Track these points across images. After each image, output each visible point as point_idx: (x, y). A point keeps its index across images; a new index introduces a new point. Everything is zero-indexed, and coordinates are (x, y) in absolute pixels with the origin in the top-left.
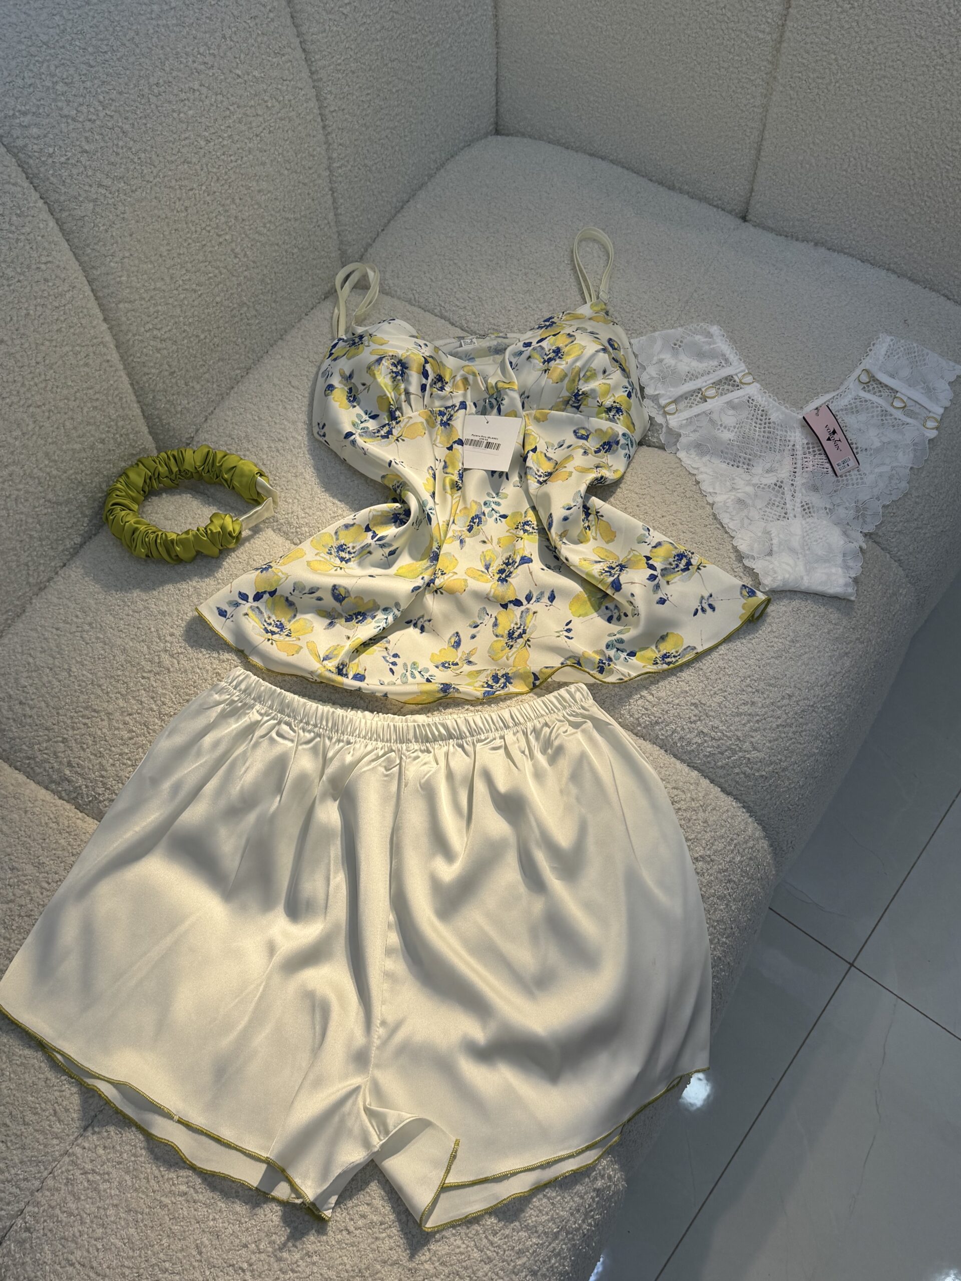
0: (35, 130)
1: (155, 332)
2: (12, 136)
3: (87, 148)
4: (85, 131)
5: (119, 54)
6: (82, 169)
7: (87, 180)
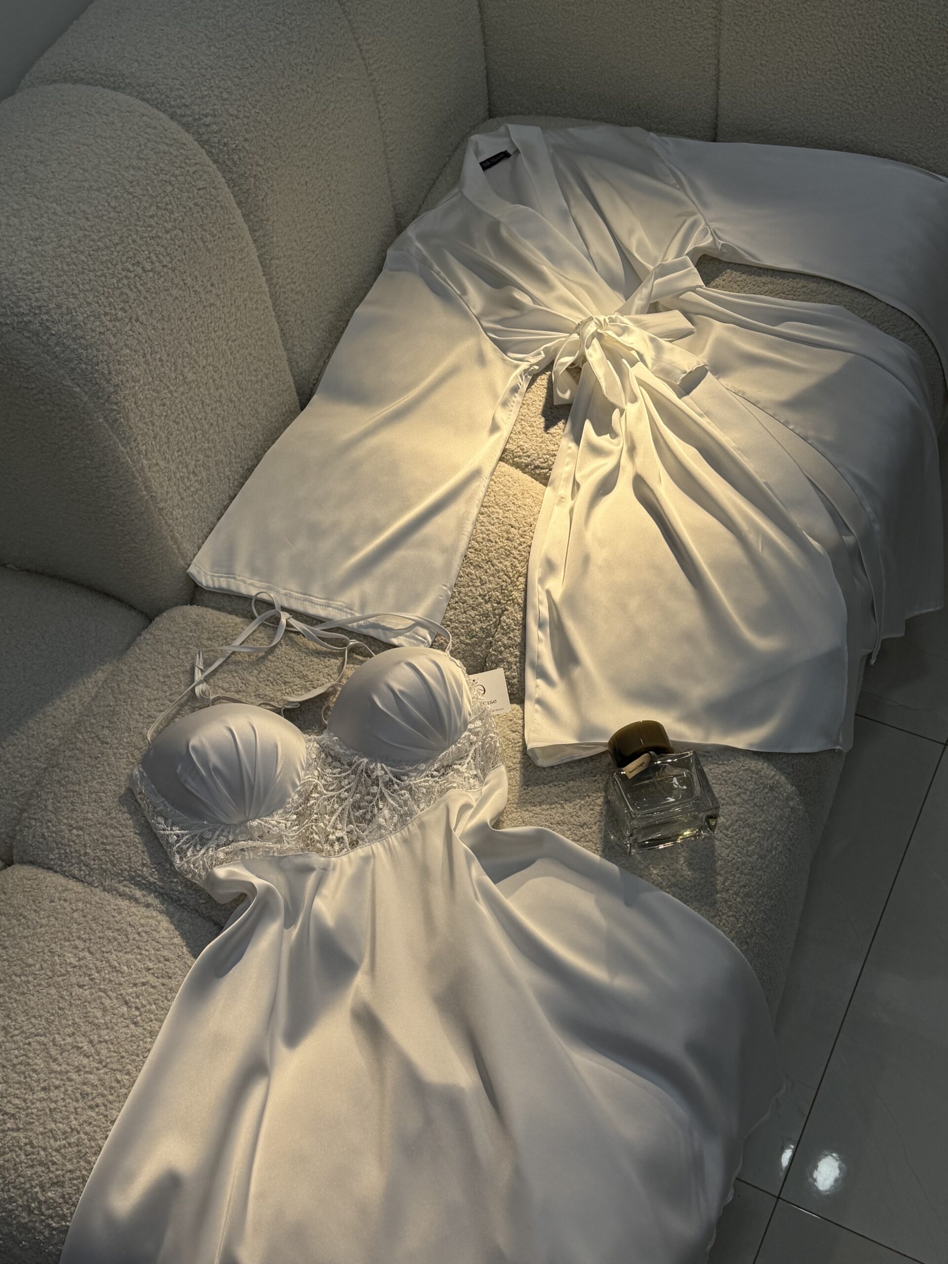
0: (214, 126)
1: (293, 285)
2: (199, 133)
3: (247, 136)
4: (244, 125)
5: (256, 68)
6: (246, 153)
7: (249, 161)
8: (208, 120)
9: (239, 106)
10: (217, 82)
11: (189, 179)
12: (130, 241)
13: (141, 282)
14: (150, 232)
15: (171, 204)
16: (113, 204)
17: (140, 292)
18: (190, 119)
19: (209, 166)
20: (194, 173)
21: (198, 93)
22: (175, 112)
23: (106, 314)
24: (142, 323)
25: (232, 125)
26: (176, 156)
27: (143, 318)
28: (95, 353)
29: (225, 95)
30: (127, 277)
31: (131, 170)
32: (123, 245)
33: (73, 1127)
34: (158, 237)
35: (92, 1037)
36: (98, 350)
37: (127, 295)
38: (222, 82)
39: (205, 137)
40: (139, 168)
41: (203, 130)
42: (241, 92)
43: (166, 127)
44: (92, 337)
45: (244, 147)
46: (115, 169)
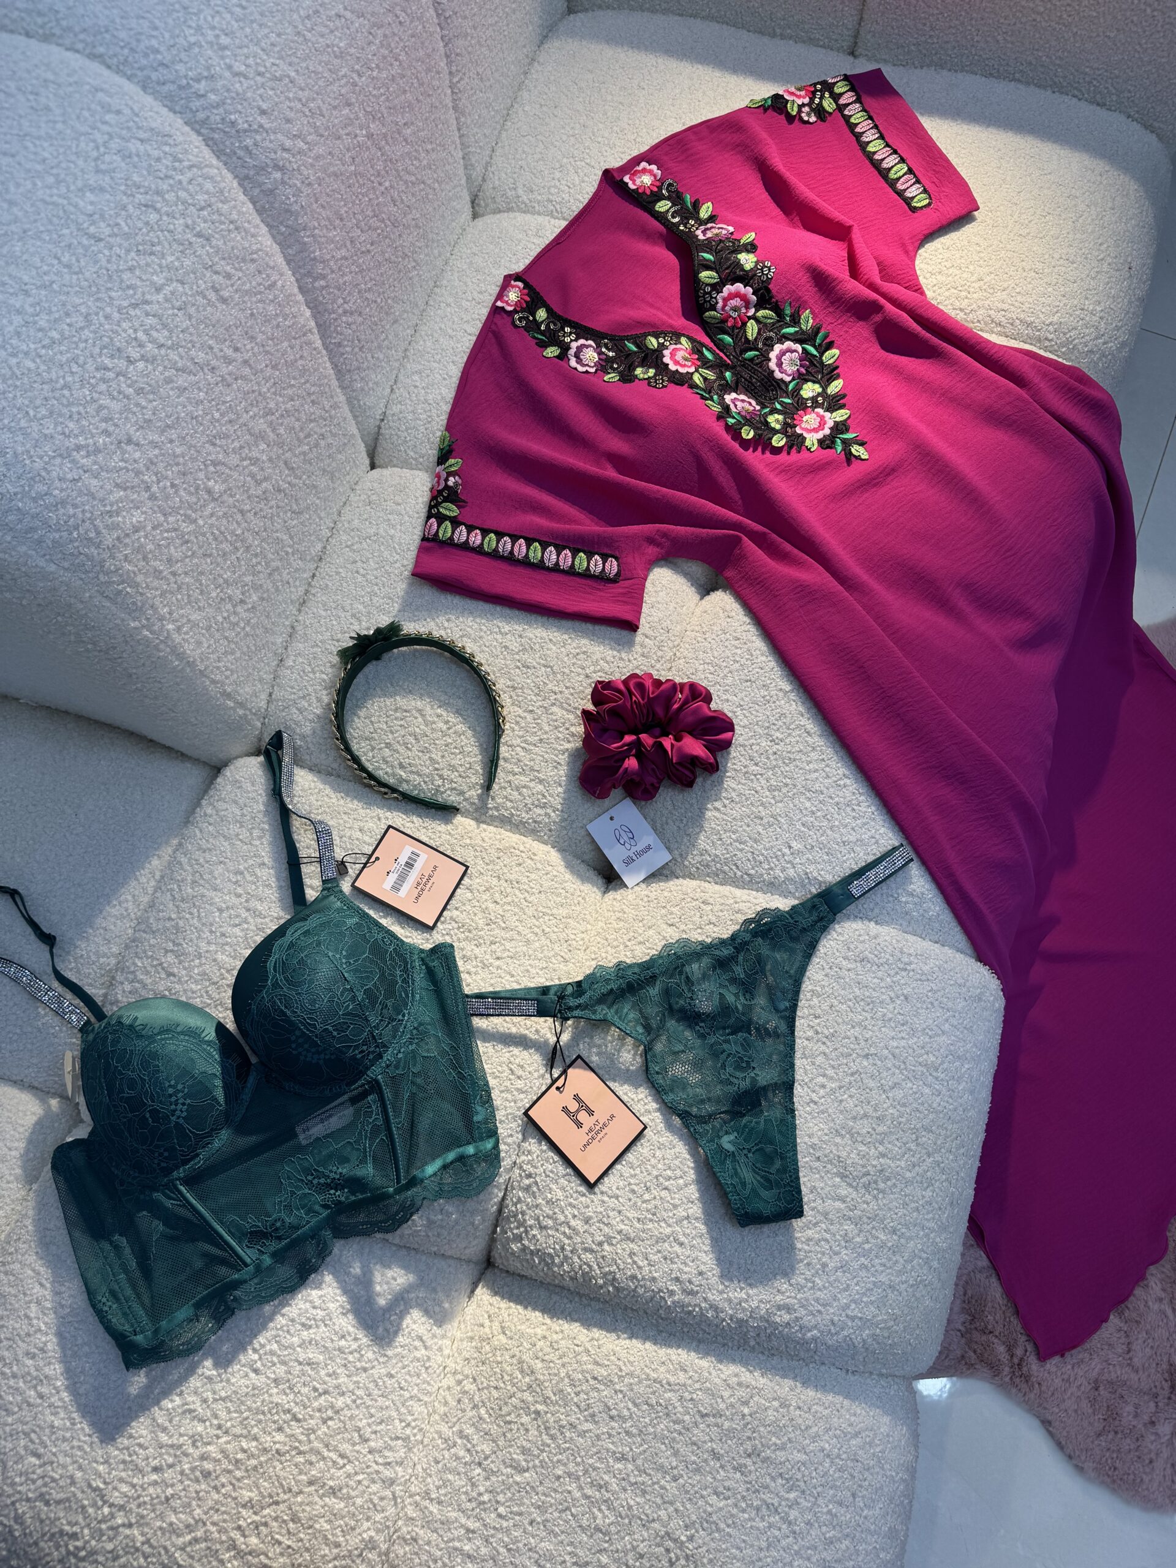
8: (202, 86)
9: (247, 57)
10: (210, 19)
11: (182, 194)
12: (102, 319)
13: (129, 382)
14: (132, 296)
15: (159, 243)
16: (65, 259)
17: (127, 397)
18: (172, 87)
19: (211, 166)
20: (190, 182)
21: (181, 40)
22: (149, 78)
23: (78, 448)
24: (137, 445)
25: (241, 91)
26: (158, 160)
27: (137, 436)
28: (71, 511)
29: (224, 40)
30: (104, 380)
31: (88, 194)
32: (92, 328)
33: (197, 1517)
34: (147, 302)
35: (205, 1395)
36: (75, 506)
37: (108, 408)
38: (217, 19)
39: (201, 115)
40: (102, 190)
41: (196, 104)
42: (248, 30)
43: (136, 109)
44: (62, 490)
45: (261, 126)
46: (59, 196)
